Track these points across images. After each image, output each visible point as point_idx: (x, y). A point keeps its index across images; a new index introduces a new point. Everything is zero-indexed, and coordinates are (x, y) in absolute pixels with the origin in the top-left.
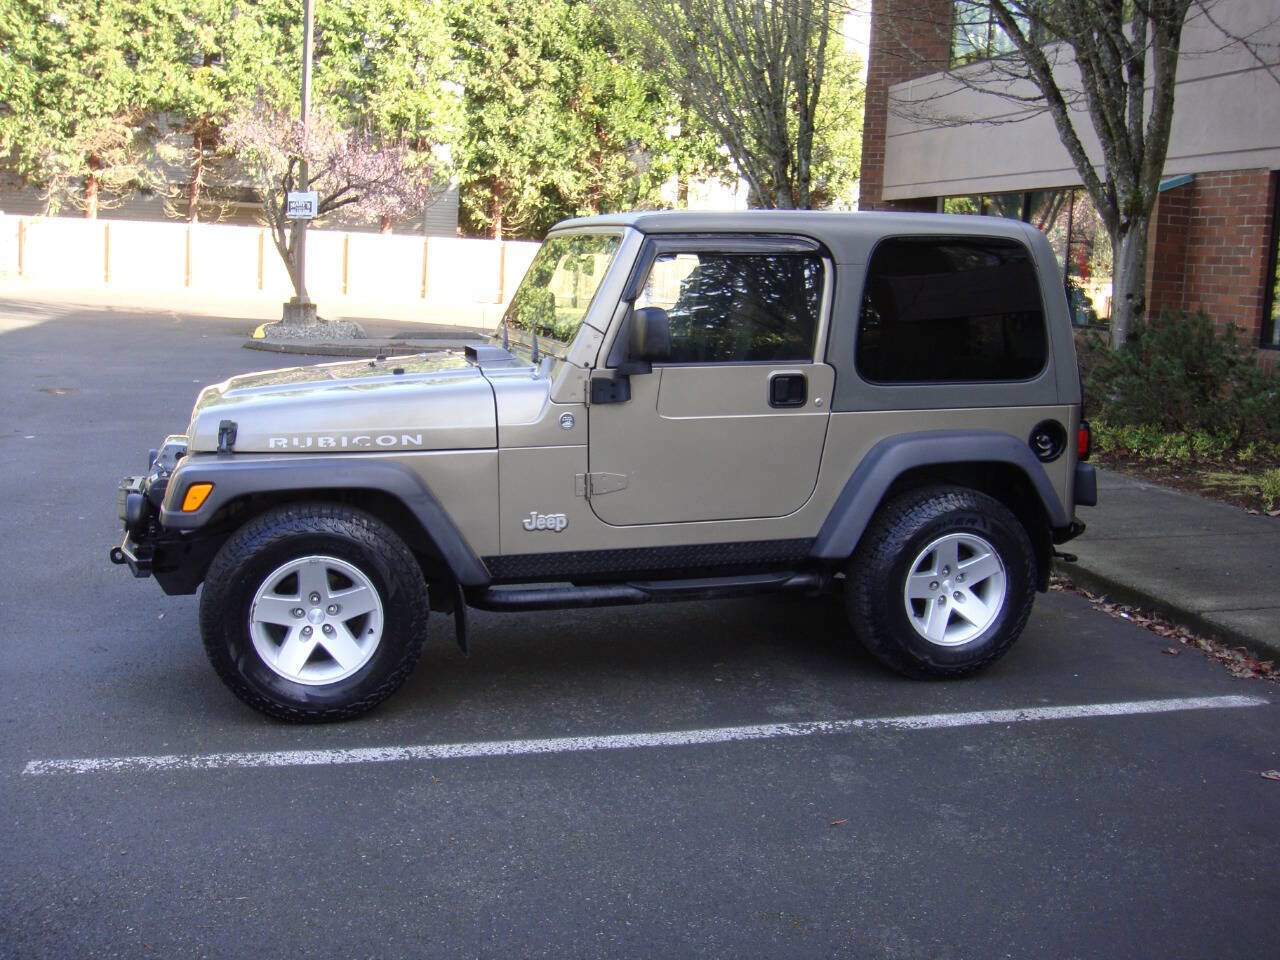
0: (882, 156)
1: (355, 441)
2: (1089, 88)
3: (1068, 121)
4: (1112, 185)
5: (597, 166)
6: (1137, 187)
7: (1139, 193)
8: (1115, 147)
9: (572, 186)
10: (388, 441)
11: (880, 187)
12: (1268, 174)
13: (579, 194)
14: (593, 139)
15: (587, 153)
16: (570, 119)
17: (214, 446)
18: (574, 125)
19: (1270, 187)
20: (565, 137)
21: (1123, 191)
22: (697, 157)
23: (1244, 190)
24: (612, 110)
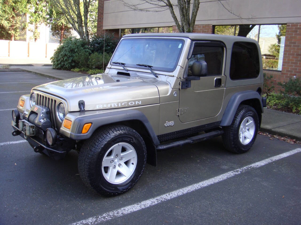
0: (103, 18)
1: (123, 104)
2: (179, 4)
3: (174, 12)
4: (183, 27)
5: (14, 20)
6: (189, 28)
7: (190, 29)
8: (185, 19)
9: (7, 25)
10: (132, 103)
11: (102, 26)
12: (212, 26)
13: (9, 27)
14: (13, 12)
15: (11, 16)
16: (6, 7)
17: (78, 109)
18: (7, 9)
19: (212, 29)
20: (5, 11)
21: (186, 29)
22: (41, 18)
23: (205, 29)
24: (18, 5)
